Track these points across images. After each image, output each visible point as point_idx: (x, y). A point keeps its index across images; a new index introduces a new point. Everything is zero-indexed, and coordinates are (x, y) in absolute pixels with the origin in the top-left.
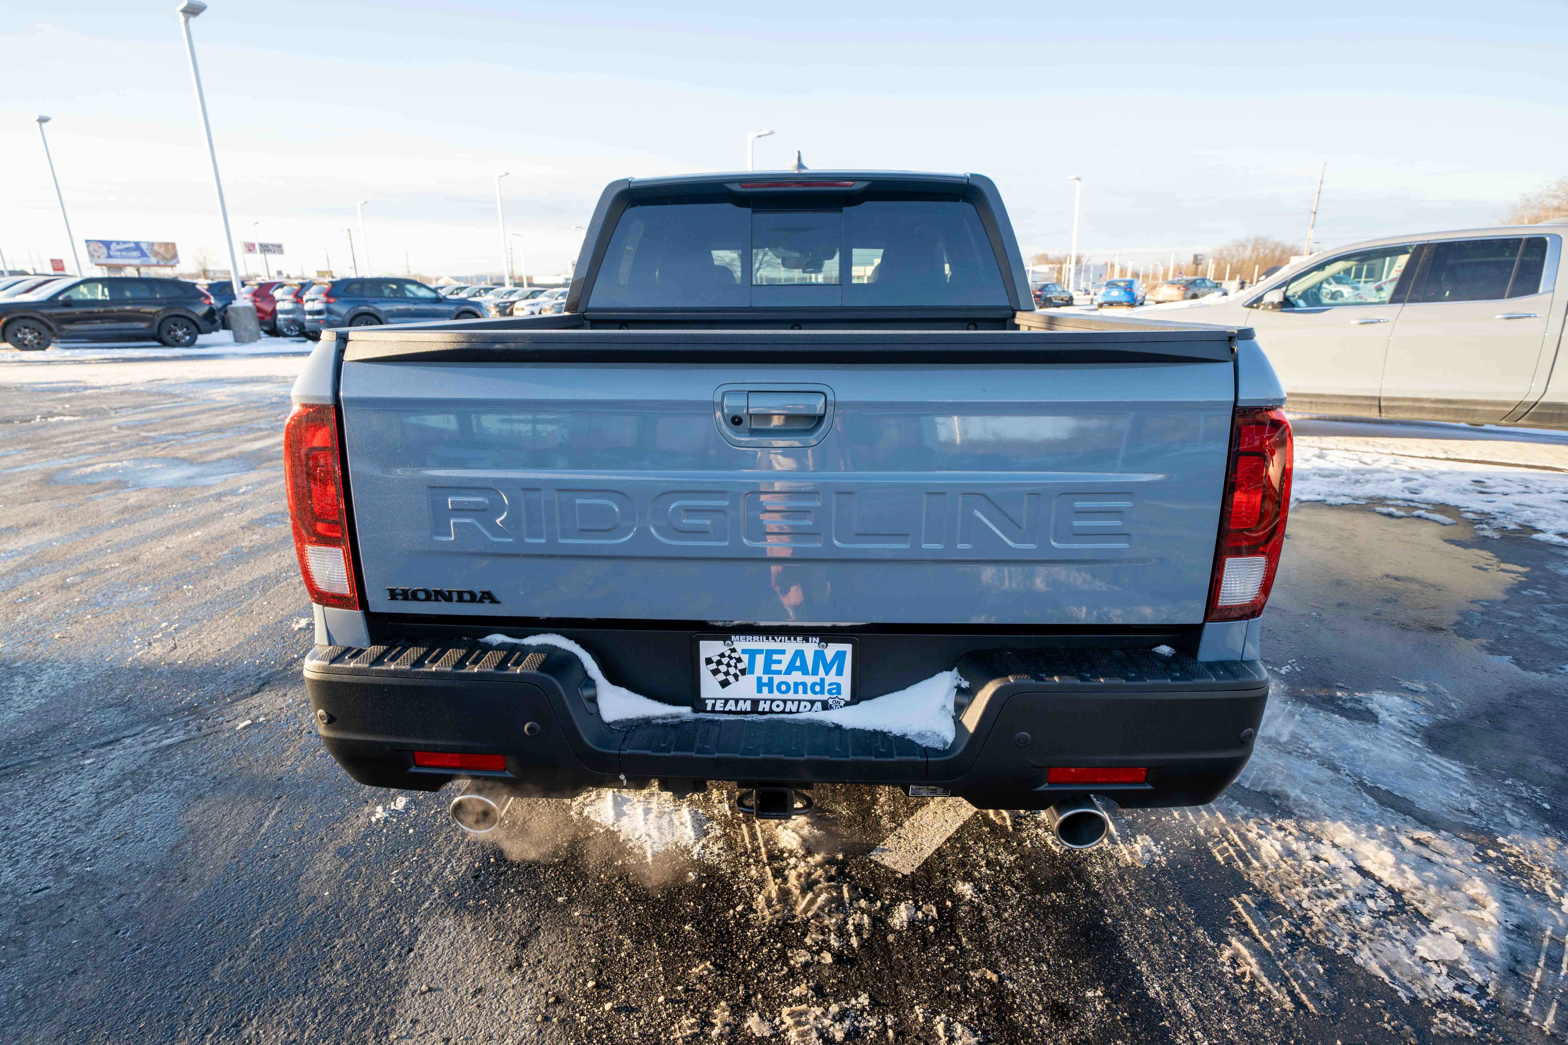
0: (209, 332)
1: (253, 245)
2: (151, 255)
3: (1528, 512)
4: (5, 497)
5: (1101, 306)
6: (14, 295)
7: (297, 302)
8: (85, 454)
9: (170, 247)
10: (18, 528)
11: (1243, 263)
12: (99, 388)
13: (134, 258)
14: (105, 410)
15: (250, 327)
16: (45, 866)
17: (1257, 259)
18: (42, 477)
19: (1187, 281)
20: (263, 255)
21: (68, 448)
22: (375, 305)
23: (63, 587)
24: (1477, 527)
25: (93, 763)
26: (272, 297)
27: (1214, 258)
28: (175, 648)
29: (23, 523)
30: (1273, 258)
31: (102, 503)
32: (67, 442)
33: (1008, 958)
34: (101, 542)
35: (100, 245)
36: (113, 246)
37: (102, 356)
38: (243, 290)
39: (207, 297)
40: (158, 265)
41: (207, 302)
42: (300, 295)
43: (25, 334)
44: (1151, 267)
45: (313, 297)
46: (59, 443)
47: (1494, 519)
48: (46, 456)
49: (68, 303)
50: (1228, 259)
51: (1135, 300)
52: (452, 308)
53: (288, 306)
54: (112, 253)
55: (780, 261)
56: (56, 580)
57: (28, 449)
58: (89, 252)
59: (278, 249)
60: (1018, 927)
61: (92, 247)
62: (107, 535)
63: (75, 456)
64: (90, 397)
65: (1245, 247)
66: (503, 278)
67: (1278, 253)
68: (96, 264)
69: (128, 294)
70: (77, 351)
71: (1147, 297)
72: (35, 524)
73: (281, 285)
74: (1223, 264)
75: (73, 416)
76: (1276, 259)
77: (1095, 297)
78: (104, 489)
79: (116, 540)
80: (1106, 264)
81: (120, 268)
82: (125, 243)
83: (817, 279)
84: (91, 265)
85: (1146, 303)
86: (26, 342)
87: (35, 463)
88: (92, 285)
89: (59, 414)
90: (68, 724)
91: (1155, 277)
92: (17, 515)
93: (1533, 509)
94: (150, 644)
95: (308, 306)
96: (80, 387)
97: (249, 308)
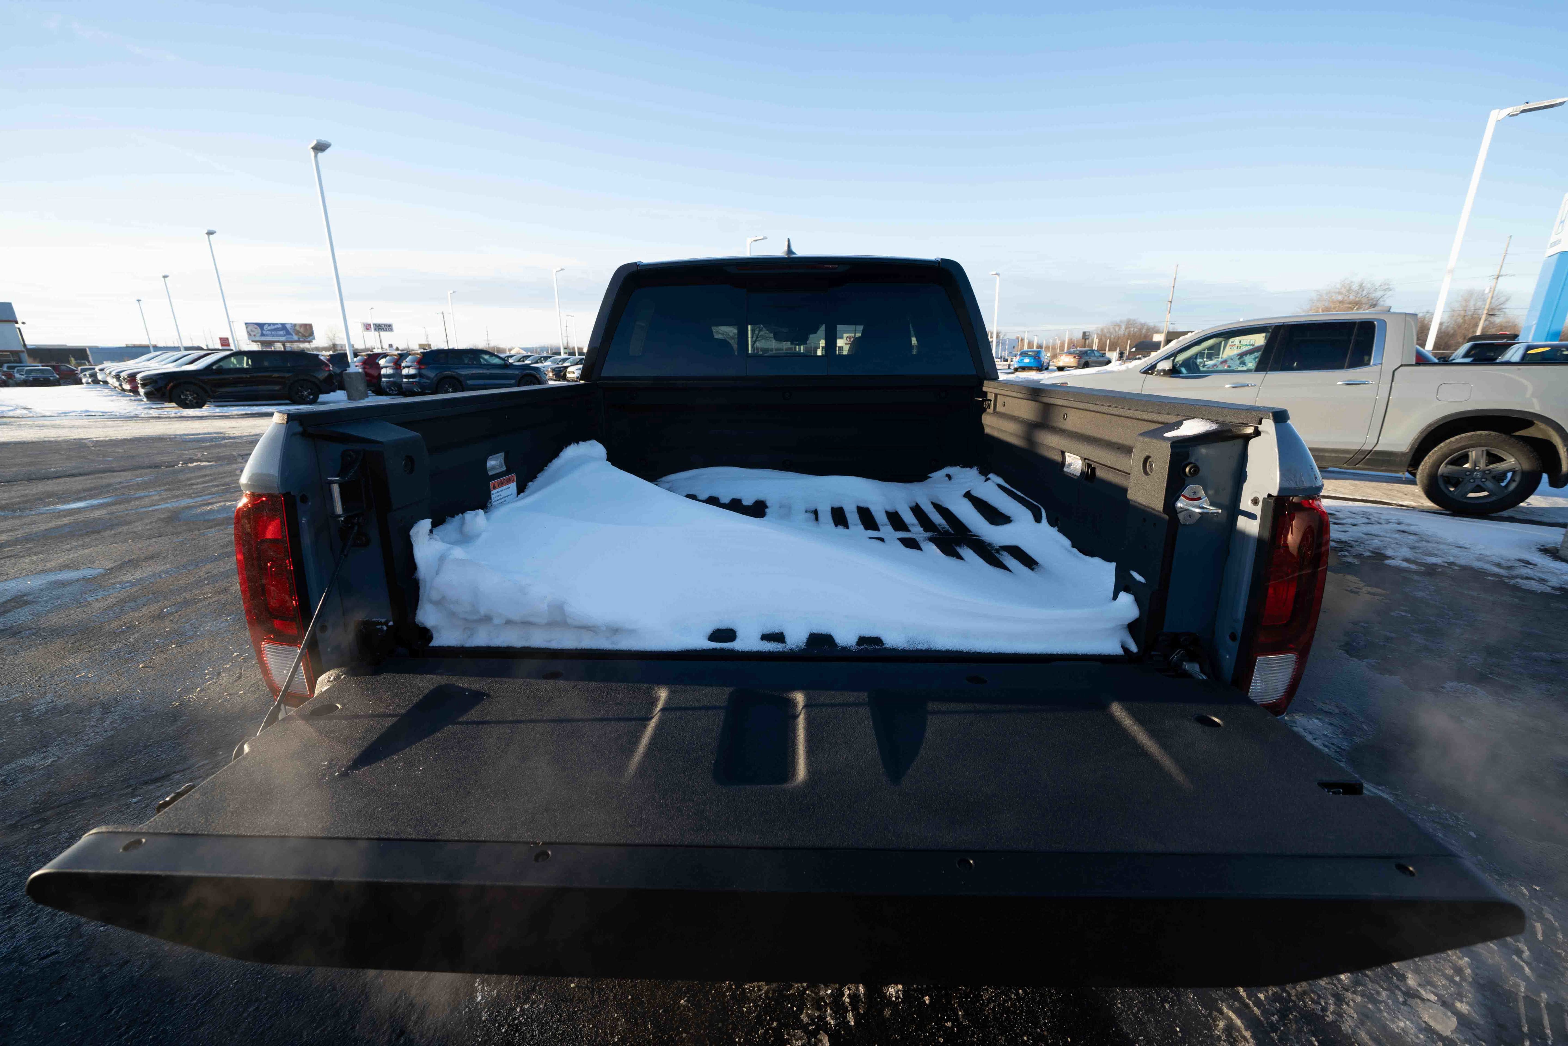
0: (328, 392)
1: (370, 325)
2: (293, 334)
3: (1376, 541)
4: (135, 532)
5: (1016, 370)
6: (181, 365)
7: (396, 369)
8: (209, 494)
9: (308, 327)
10: (138, 561)
11: (1119, 338)
12: (234, 438)
13: (281, 336)
14: (235, 457)
15: (361, 388)
16: (61, 925)
17: (1129, 336)
18: (169, 514)
19: (1080, 351)
20: (377, 333)
21: (197, 489)
22: (457, 371)
23: (159, 617)
24: (1339, 554)
25: (139, 801)
26: (378, 364)
27: (1097, 334)
28: (240, 678)
29: (142, 556)
30: (1141, 335)
31: (211, 537)
32: (197, 484)
33: (1007, 1036)
34: (202, 574)
35: (256, 326)
36: (265, 327)
37: (244, 412)
38: (355, 359)
39: (327, 366)
40: (299, 341)
41: (327, 369)
42: (399, 363)
43: (186, 395)
44: (1051, 341)
45: (408, 364)
46: (192, 484)
47: (1351, 547)
48: (177, 496)
49: (220, 371)
50: (1108, 335)
51: (1042, 365)
52: (517, 372)
53: (389, 371)
54: (264, 332)
55: (772, 335)
56: (154, 611)
57: (165, 490)
58: (248, 332)
59: (388, 328)
60: (1012, 996)
61: (249, 328)
62: (209, 566)
63: (201, 496)
64: (225, 446)
65: (1119, 326)
66: (559, 349)
67: (1144, 331)
68: (253, 341)
69: (266, 364)
70: (225, 408)
71: (1051, 363)
72: (152, 558)
73: (385, 355)
74: (1104, 339)
75: (209, 462)
76: (1143, 336)
77: (1012, 363)
78: (216, 525)
79: (215, 572)
80: (1018, 338)
81: (271, 343)
82: (274, 324)
83: (800, 349)
84: (249, 342)
85: (1050, 367)
86: (188, 402)
87: (168, 503)
88: (239, 357)
89: (197, 461)
90: (127, 758)
91: (1054, 348)
92: (140, 549)
93: (1380, 538)
94: (219, 674)
95: (405, 372)
96: (219, 437)
97: (359, 373)
